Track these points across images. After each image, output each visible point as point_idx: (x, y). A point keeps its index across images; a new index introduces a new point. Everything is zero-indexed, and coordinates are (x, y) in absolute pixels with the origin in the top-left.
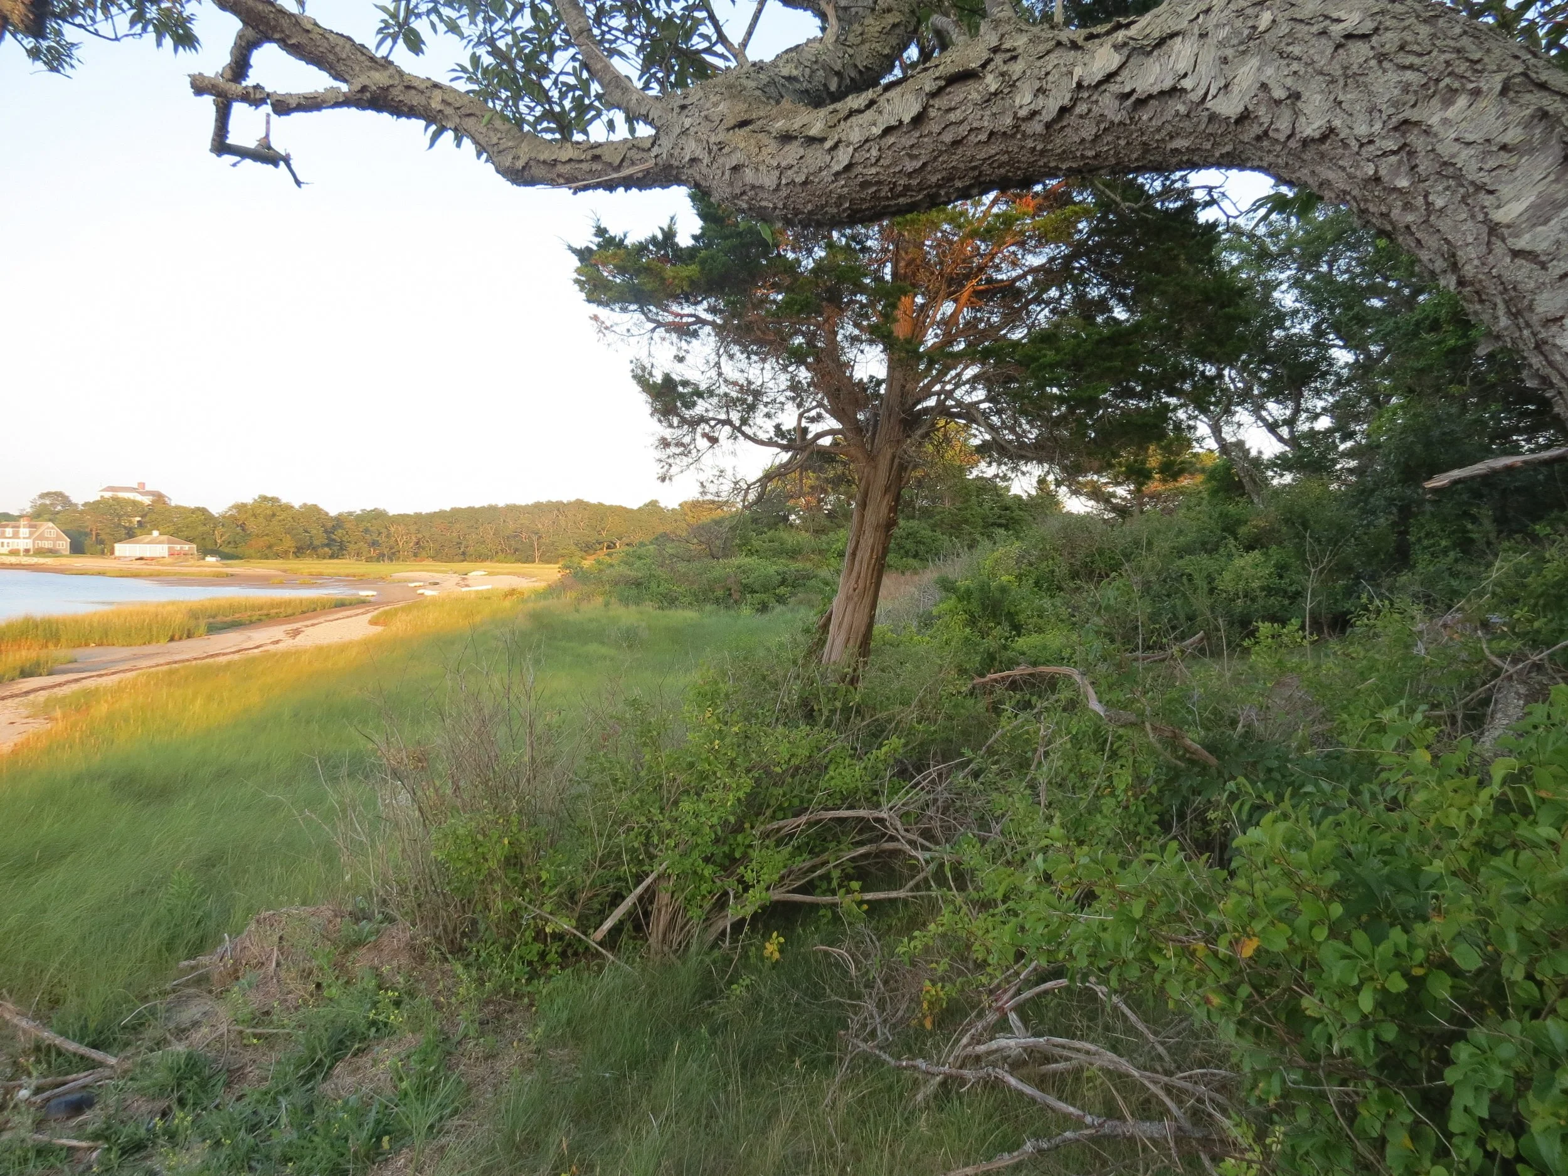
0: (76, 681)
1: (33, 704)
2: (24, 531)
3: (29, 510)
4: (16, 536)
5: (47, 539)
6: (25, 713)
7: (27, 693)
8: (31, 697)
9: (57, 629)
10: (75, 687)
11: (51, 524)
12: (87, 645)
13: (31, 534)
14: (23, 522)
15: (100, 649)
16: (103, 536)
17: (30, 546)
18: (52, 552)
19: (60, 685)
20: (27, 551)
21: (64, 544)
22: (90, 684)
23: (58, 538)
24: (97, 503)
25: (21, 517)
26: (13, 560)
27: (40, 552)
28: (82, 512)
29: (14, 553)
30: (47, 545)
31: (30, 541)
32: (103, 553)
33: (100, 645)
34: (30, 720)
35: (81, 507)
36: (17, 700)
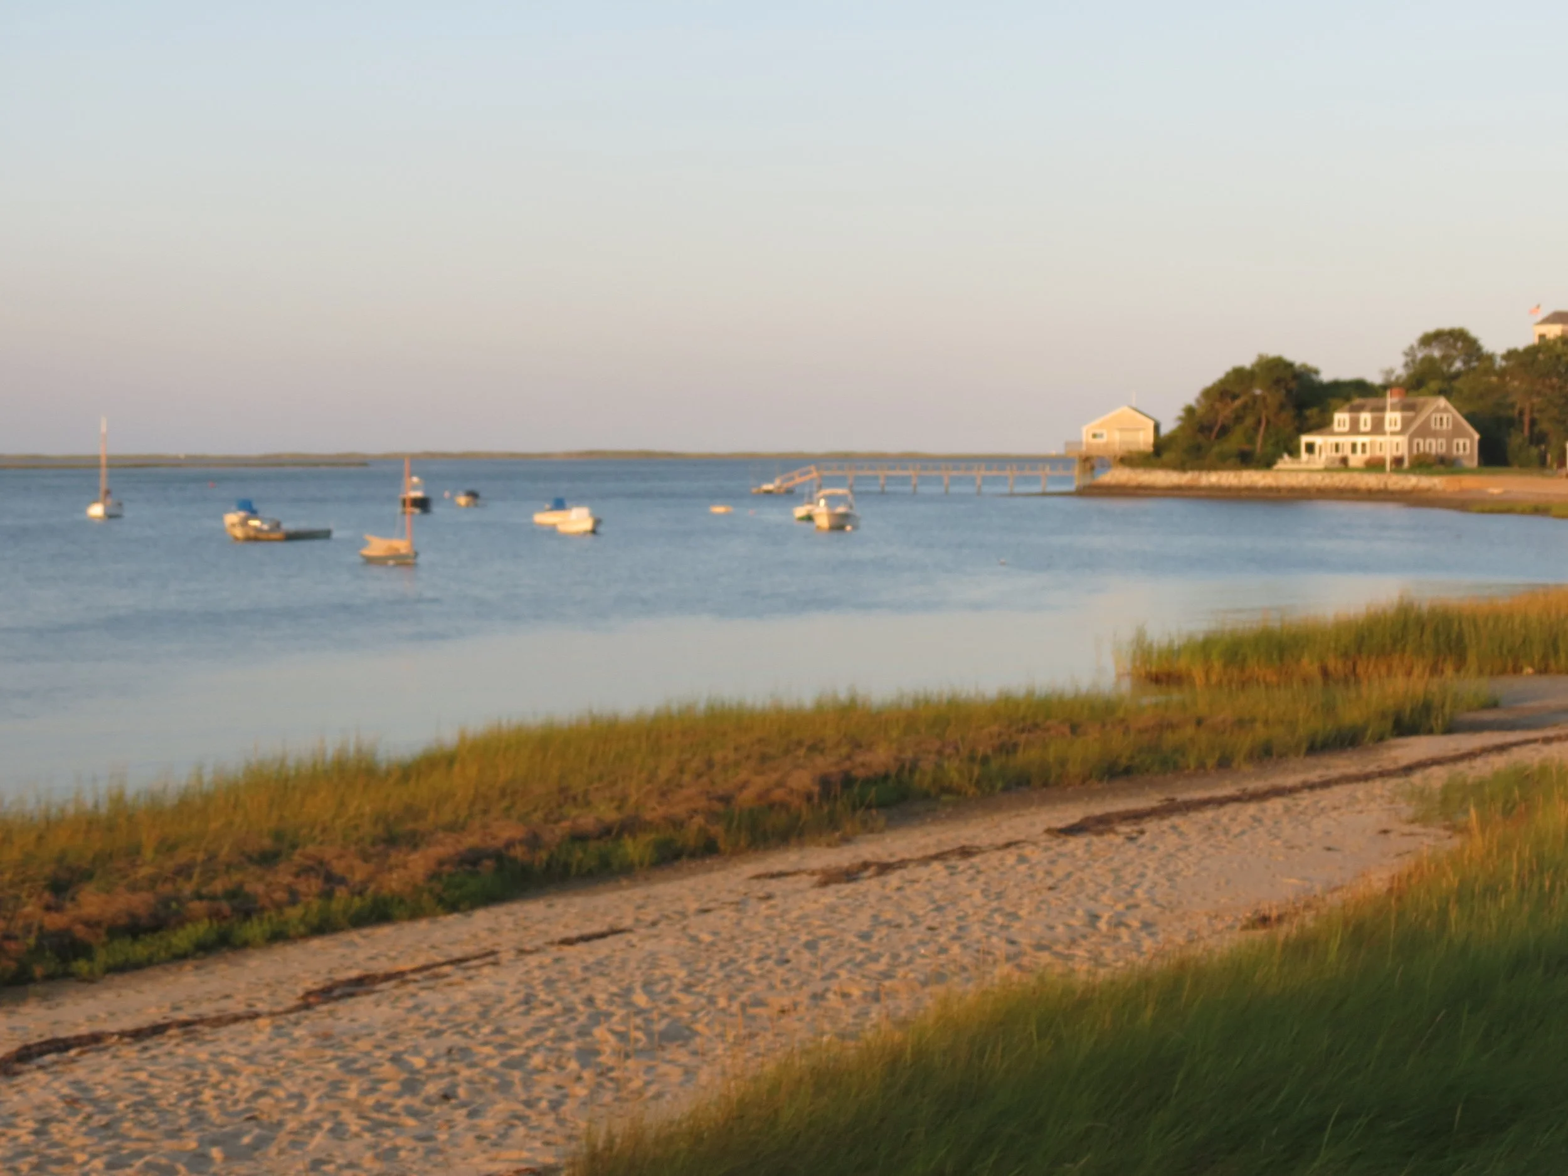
0: (1501, 748)
1: (1421, 795)
2: (1393, 418)
3: (1400, 371)
4: (1378, 428)
5: (1435, 434)
6: (1408, 812)
7: (1408, 770)
8: (1417, 778)
9: (1460, 637)
10: (1499, 762)
11: (1442, 402)
12: (1517, 670)
13: (1406, 424)
14: (1390, 399)
15: (1544, 682)
16: (1545, 426)
17: (1403, 451)
18: (1445, 464)
19: (1471, 755)
20: (1398, 461)
21: (1467, 444)
22: (1531, 756)
23: (1457, 431)
24: (1532, 352)
25: (1385, 387)
26: (1372, 480)
27: (1423, 464)
28: (1502, 373)
29: (1375, 465)
30: (1434, 446)
31: (1402, 440)
32: (1542, 463)
33: (1543, 670)
34: (1416, 828)
35: (1500, 363)
36: (1392, 783)
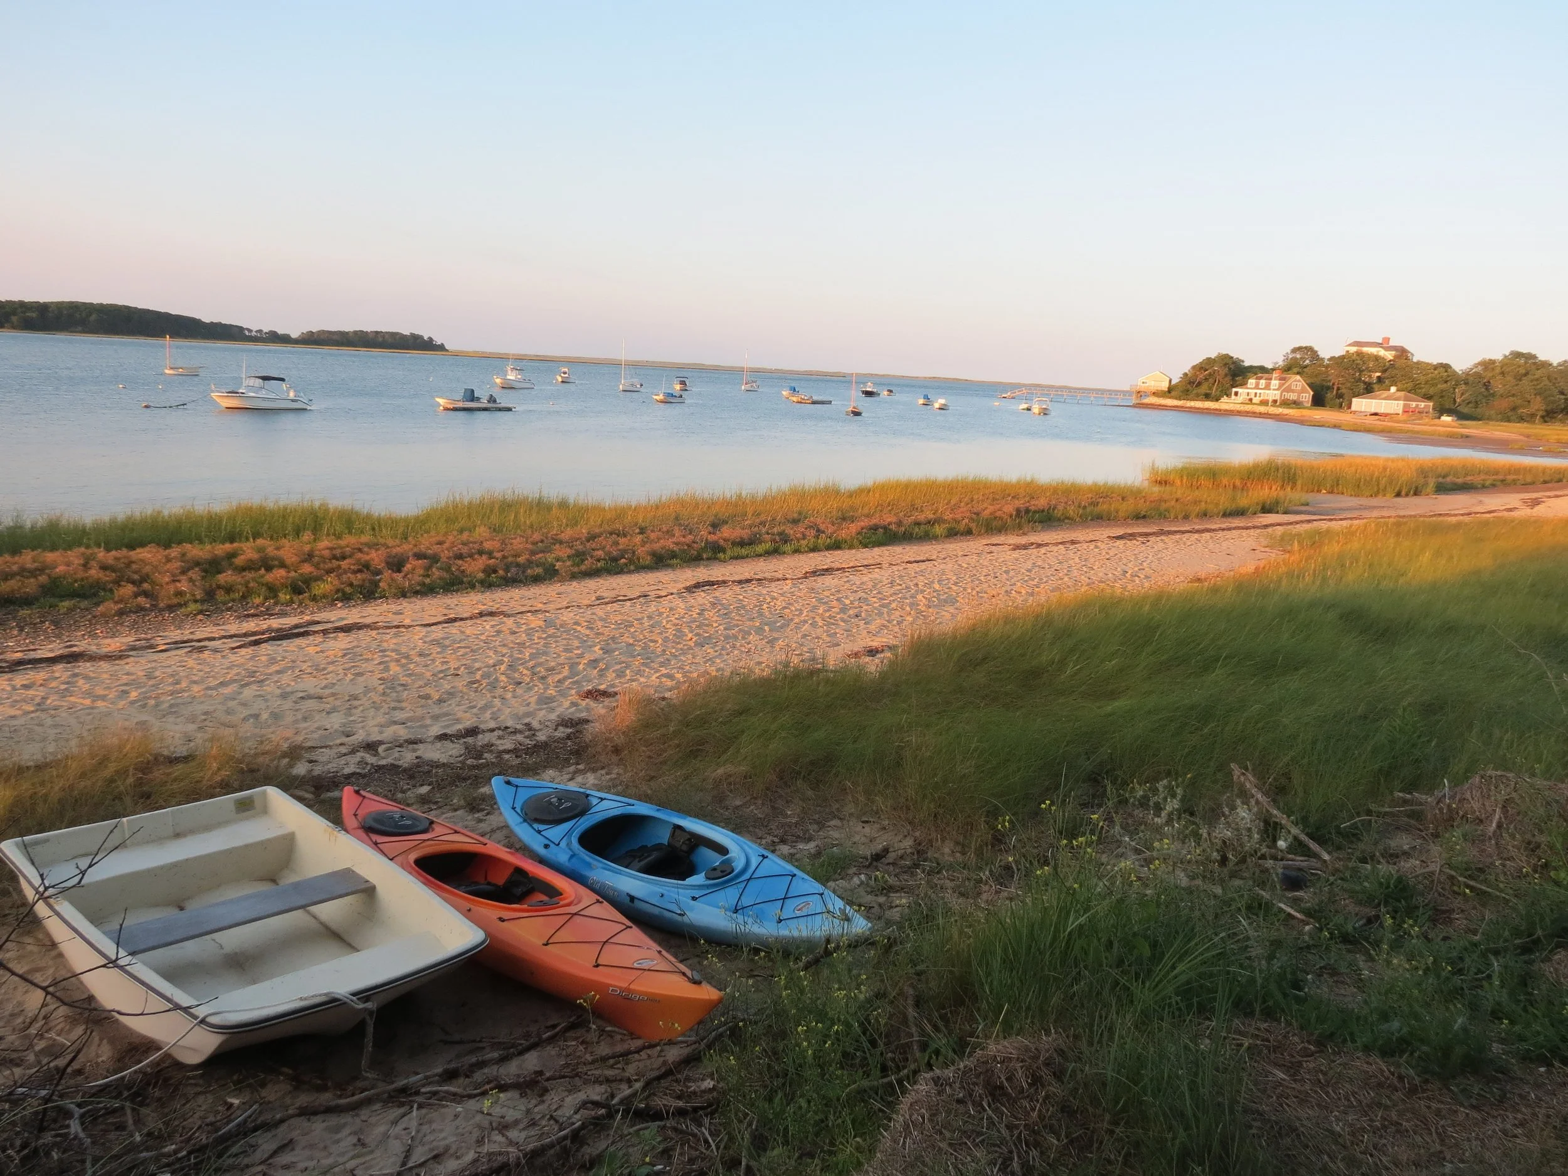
0: (1309, 521)
1: (1271, 537)
2: (1275, 383)
3: (1281, 363)
4: (1267, 387)
5: (1293, 391)
6: (1265, 543)
7: (1266, 526)
8: (1270, 530)
9: (1295, 474)
10: (1306, 526)
11: (1298, 377)
12: (1319, 491)
13: (1280, 386)
14: (1275, 375)
15: (1330, 496)
16: (1343, 391)
17: (1278, 398)
18: (1296, 404)
19: (1297, 523)
20: (1275, 401)
21: (1308, 396)
22: (1324, 525)
23: (1303, 391)
24: (1343, 357)
25: (1273, 370)
26: (1262, 409)
27: (1285, 403)
28: (1327, 367)
29: (1264, 403)
30: (1293, 396)
31: (1278, 392)
32: (1341, 406)
33: (1331, 492)
34: (1267, 549)
35: (1326, 362)
36: (1259, 531)
